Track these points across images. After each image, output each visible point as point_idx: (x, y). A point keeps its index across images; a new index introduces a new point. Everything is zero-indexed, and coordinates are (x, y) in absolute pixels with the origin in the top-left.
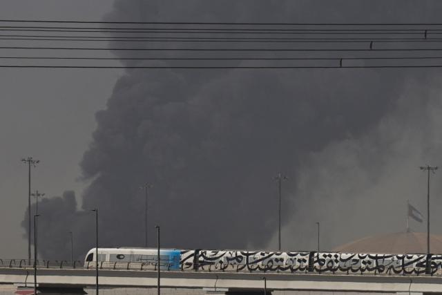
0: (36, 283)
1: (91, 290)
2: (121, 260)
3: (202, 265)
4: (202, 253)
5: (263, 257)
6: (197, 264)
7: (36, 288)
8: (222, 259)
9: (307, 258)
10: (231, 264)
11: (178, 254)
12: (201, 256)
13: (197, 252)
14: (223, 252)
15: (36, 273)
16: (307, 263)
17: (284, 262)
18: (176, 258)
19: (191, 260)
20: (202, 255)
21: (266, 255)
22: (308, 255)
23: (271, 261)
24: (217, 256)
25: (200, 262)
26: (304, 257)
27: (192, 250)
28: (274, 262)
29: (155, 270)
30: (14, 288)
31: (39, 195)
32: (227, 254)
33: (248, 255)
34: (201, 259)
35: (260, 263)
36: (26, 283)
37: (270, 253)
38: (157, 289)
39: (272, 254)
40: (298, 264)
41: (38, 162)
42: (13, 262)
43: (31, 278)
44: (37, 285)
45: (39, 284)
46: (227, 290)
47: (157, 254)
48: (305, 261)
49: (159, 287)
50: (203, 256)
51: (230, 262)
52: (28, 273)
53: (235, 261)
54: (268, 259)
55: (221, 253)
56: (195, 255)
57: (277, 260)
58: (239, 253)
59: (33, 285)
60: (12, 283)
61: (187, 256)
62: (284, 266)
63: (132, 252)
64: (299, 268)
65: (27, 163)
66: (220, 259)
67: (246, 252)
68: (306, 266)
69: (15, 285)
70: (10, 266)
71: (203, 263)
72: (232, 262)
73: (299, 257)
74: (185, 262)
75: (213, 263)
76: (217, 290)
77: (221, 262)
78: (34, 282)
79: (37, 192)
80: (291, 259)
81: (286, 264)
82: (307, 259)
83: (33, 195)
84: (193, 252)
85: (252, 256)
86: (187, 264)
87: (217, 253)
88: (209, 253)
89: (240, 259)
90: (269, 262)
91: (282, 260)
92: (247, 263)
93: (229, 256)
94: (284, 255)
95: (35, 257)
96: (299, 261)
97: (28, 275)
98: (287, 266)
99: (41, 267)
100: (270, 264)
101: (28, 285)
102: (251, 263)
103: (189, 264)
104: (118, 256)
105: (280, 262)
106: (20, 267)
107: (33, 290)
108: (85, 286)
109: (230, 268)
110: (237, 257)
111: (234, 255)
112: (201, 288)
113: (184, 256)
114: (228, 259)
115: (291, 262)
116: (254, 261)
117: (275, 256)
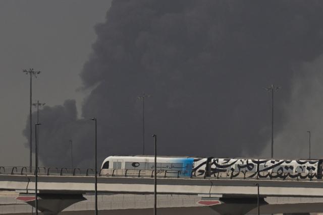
0: (36, 190)
1: (90, 196)
2: (136, 168)
3: (214, 173)
4: (215, 161)
5: (273, 164)
6: (208, 172)
7: (37, 195)
8: (233, 166)
9: (315, 166)
10: (242, 172)
11: (191, 161)
12: (212, 164)
13: (209, 160)
14: (234, 160)
15: (37, 180)
16: (316, 171)
17: (294, 170)
18: (190, 165)
19: (203, 168)
20: (214, 162)
21: (276, 163)
22: (317, 163)
23: (281, 168)
24: (229, 163)
25: (212, 169)
26: (313, 165)
27: (205, 158)
28: (284, 169)
29: (152, 176)
30: (16, 194)
31: (39, 104)
32: (239, 162)
33: (258, 163)
34: (214, 166)
35: (270, 171)
36: (27, 190)
37: (281, 161)
38: (154, 195)
39: (283, 162)
40: (307, 171)
41: (39, 73)
42: (15, 169)
43: (32, 185)
44: (38, 192)
45: (40, 190)
46: (221, 196)
47: (154, 162)
48: (314, 169)
49: (156, 193)
50: (216, 164)
51: (241, 169)
52: (29, 180)
53: (247, 169)
54: (278, 167)
55: (232, 160)
56: (208, 163)
57: (286, 167)
58: (250, 161)
59: (34, 192)
60: (14, 190)
61: (200, 163)
62: (294, 173)
63: (146, 160)
64: (308, 175)
65: (29, 73)
66: (232, 167)
67: (257, 160)
68: (315, 174)
69: (16, 191)
70: (12, 173)
71: (215, 171)
72: (244, 169)
73: (308, 164)
74: (198, 170)
75: (225, 171)
76: (212, 196)
77: (232, 169)
78: (35, 188)
79: (38, 101)
80: (301, 167)
81: (296, 172)
82: (316, 168)
83: (34, 105)
84: (205, 160)
85: (263, 164)
86: (200, 171)
87: (228, 161)
88: (221, 161)
89: (251, 167)
90: (279, 170)
91: (292, 168)
92: (258, 171)
93: (241, 163)
94: (294, 163)
95: (37, 165)
96: (308, 168)
97: (29, 181)
98: (297, 174)
99: (42, 174)
100: (280, 172)
101: (29, 192)
102: (261, 171)
103: (201, 171)
104: (134, 164)
105: (289, 169)
106: (22, 174)
107: (34, 196)
108: (85, 192)
109: (241, 175)
110: (248, 165)
111: (245, 163)
112: (196, 194)
113: (196, 164)
114: (239, 167)
115: (301, 169)
116: (264, 168)
117: (284, 164)
